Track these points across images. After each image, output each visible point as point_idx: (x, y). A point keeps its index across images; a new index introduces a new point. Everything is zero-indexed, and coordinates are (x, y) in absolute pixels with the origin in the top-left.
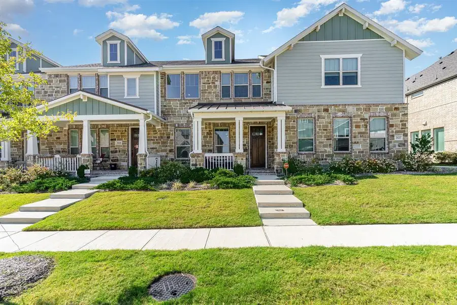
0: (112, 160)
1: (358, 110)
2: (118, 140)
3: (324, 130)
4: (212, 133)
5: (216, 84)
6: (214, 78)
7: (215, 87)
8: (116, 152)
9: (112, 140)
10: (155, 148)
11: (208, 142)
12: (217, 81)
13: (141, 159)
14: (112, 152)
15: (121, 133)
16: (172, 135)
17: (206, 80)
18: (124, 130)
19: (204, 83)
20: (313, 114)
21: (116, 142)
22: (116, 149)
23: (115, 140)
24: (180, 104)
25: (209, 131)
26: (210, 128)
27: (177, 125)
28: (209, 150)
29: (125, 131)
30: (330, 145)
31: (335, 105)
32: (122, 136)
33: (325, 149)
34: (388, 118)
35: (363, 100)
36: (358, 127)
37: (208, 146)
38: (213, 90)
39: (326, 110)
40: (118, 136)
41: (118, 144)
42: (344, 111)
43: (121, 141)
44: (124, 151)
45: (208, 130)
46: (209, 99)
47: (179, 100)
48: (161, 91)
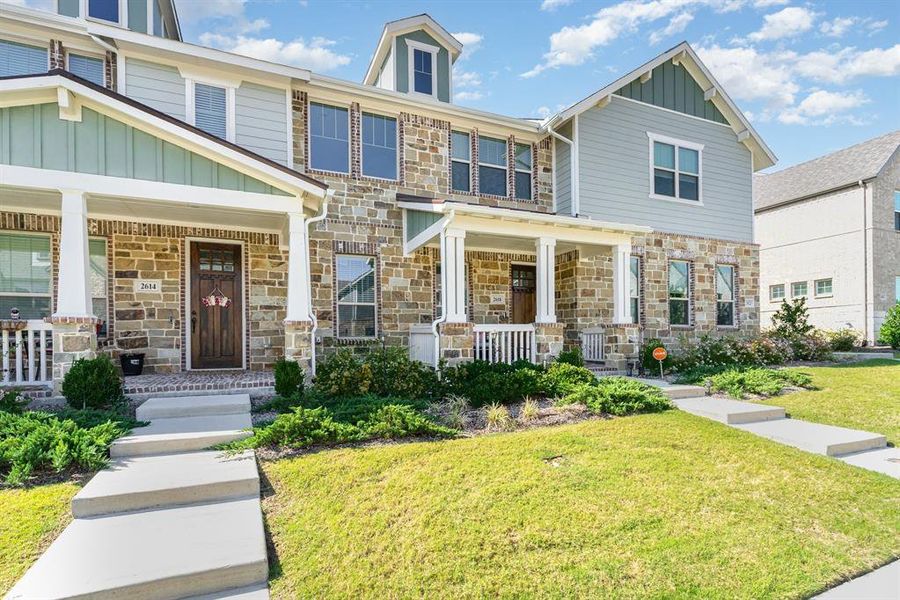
0: (121, 344)
1: (702, 247)
2: (145, 276)
3: (656, 282)
4: (431, 272)
5: (440, 153)
6: (435, 137)
7: (438, 159)
8: (137, 315)
9: (120, 275)
10: (275, 308)
11: (421, 297)
12: (442, 146)
13: (297, 337)
14: (122, 316)
15: (157, 256)
16: (328, 271)
17: (417, 137)
18: (169, 244)
19: (411, 146)
20: (639, 249)
21: (137, 285)
22: (138, 304)
23: (134, 275)
24: (349, 190)
25: (425, 268)
26: (427, 260)
27: (341, 246)
28: (425, 317)
29: (175, 249)
30: (665, 311)
31: (672, 236)
32: (161, 266)
33: (659, 319)
34: (737, 267)
35: (709, 231)
36: (701, 279)
37: (423, 306)
38: (432, 166)
39: (659, 243)
40: (147, 265)
41: (146, 291)
42: (683, 249)
43: (158, 282)
44: (168, 313)
45: (422, 265)
46: (423, 187)
47: (347, 179)
48: (295, 145)
